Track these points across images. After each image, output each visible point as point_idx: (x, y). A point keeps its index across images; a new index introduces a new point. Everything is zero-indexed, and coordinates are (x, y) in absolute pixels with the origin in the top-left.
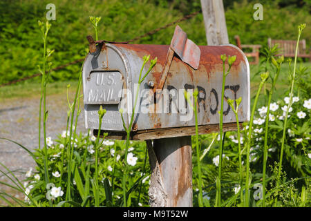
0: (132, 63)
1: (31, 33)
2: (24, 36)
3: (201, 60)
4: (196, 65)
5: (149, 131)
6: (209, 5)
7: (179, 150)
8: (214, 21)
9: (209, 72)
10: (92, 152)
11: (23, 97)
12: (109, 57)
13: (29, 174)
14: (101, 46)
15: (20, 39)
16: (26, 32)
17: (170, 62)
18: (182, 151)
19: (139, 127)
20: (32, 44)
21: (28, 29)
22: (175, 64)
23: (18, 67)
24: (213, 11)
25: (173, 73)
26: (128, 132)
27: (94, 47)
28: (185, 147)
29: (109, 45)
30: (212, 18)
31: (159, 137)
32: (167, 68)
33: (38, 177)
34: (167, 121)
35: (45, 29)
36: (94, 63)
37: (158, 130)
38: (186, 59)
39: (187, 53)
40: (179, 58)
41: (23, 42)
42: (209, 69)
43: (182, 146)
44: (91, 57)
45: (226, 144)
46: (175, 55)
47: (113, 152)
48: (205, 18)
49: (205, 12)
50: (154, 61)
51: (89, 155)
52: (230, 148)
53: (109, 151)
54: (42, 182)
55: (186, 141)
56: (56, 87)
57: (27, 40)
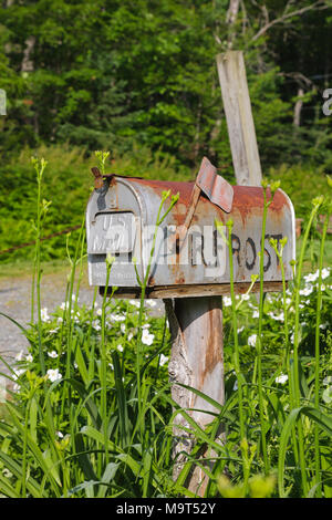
0: (148, 202)
1: (24, 202)
2: (16, 205)
3: (234, 201)
4: (228, 208)
5: (170, 287)
6: (241, 155)
7: (207, 315)
8: (248, 176)
9: (244, 217)
10: (98, 328)
11: (13, 276)
12: (120, 194)
13: (19, 358)
14: (109, 180)
15: (12, 209)
16: (18, 200)
17: (195, 201)
18: (211, 315)
19: (157, 281)
20: (25, 216)
21: (21, 197)
22: (202, 206)
23: (9, 243)
24: (246, 163)
25: (200, 217)
26: (143, 287)
27: (101, 181)
28: (215, 311)
29: (119, 179)
30: (246, 171)
31: (182, 296)
32: (192, 209)
33: (30, 358)
34: (192, 276)
35: (40, 167)
36: (101, 202)
37: (181, 287)
38: (215, 199)
39: (217, 191)
40: (207, 198)
41: (15, 213)
42: (245, 213)
43: (210, 309)
44: (96, 195)
45: (264, 322)
46: (202, 194)
47: (123, 328)
48: (236, 172)
49: (236, 165)
50: (176, 197)
51: (94, 333)
52: (268, 327)
53: (119, 329)
54: (35, 365)
55: (215, 302)
56: (54, 265)
57: (20, 210)
